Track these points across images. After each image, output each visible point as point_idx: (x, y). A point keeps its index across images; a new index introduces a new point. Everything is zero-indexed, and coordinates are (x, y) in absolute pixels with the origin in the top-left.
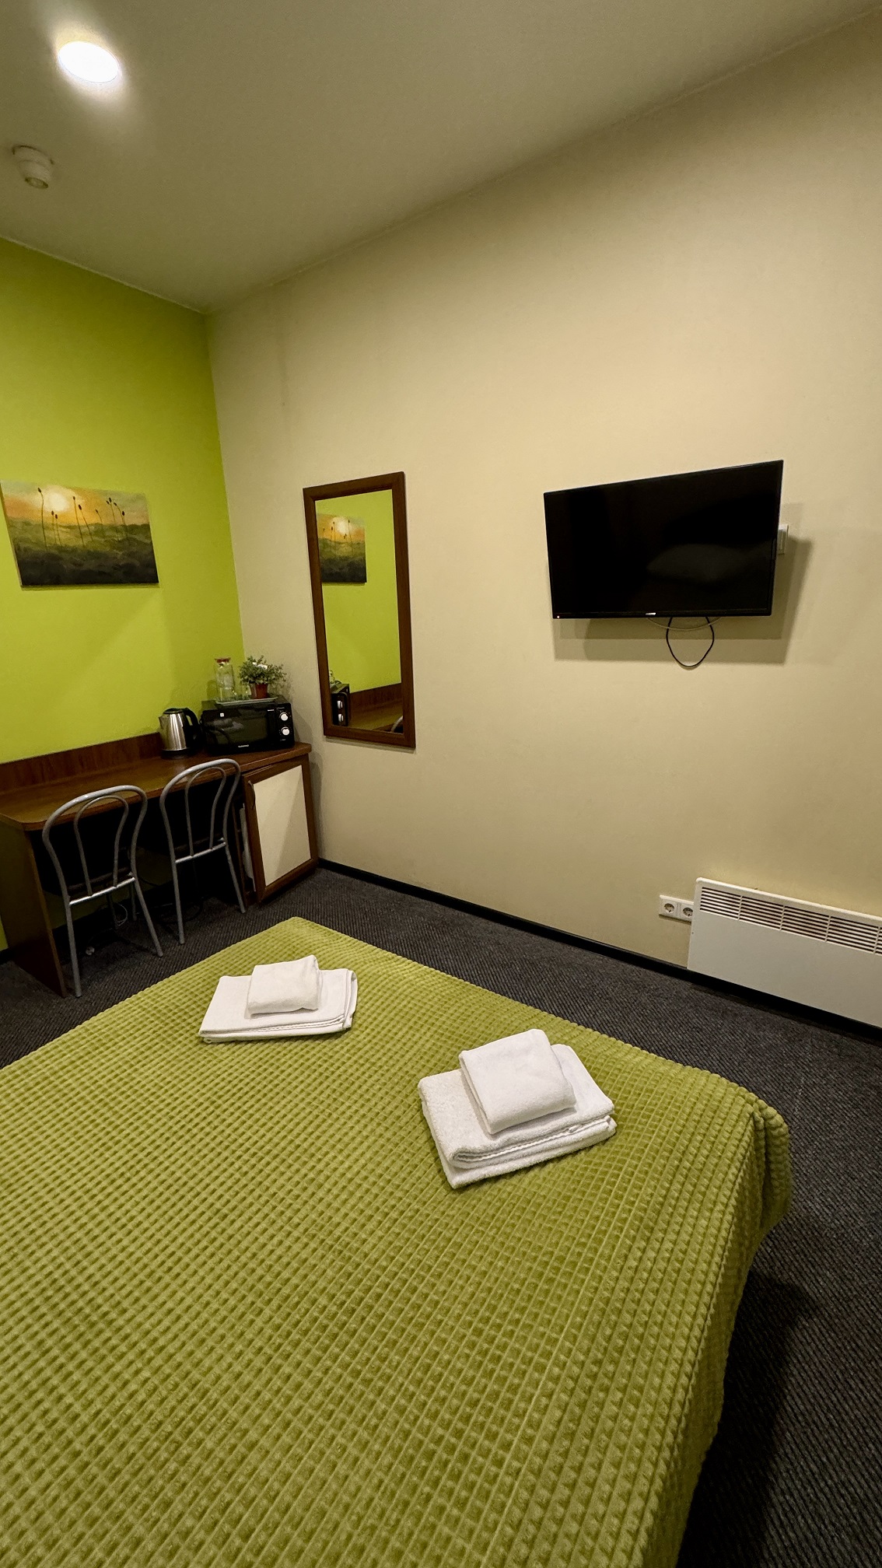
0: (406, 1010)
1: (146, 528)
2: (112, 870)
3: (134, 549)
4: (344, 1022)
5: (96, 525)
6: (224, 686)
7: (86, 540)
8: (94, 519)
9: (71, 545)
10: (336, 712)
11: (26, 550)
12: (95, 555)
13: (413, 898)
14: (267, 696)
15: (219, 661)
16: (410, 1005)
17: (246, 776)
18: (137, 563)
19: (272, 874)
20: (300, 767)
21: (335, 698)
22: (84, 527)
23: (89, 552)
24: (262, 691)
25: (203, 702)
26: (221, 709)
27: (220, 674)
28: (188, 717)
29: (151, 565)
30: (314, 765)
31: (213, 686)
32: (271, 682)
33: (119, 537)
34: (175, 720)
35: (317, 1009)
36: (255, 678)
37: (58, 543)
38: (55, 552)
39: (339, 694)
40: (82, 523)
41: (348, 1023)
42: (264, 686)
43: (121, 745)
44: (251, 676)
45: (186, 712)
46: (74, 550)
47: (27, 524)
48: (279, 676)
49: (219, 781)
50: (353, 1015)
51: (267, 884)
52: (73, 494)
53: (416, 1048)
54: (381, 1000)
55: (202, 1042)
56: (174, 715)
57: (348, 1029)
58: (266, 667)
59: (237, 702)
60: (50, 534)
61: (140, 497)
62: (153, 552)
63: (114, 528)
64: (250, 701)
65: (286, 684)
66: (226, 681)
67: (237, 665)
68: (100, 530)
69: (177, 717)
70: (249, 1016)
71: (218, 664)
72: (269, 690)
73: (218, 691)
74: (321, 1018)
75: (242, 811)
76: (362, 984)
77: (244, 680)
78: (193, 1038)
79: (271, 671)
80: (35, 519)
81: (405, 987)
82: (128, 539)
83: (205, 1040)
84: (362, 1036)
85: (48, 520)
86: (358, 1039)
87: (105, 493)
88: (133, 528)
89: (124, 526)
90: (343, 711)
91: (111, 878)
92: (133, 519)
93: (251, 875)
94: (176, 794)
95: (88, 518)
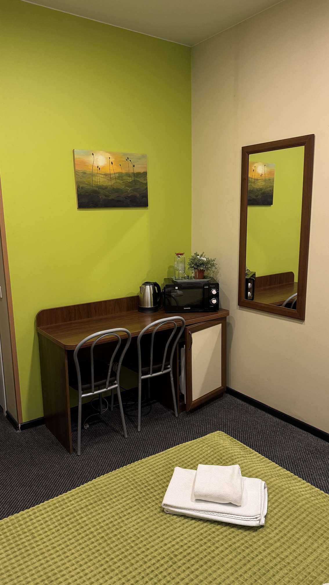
0: (306, 521)
1: (145, 174)
2: (106, 378)
3: (137, 187)
4: (260, 520)
5: (119, 173)
6: (178, 270)
7: (113, 182)
8: (119, 170)
9: (105, 185)
10: (247, 290)
11: (82, 188)
12: (116, 190)
13: (293, 426)
14: (204, 277)
15: (178, 254)
16: (309, 518)
17: (188, 327)
18: (138, 195)
19: (196, 394)
20: (221, 324)
21: (247, 281)
22: (113, 174)
23: (114, 188)
24: (201, 274)
25: (165, 279)
26: (175, 284)
27: (177, 262)
28: (156, 288)
29: (145, 196)
30: (229, 324)
31: (172, 269)
32: (208, 269)
33: (130, 180)
34: (149, 289)
35: (240, 506)
36: (198, 266)
37: (99, 183)
38: (97, 189)
39: (250, 279)
40: (112, 172)
41: (263, 522)
42: (203, 271)
43: (117, 302)
44: (196, 264)
45: (155, 285)
46: (106, 188)
47: (85, 173)
48: (213, 265)
49: (172, 330)
50: (266, 517)
51: (193, 400)
52: (108, 155)
53: (315, 554)
54: (286, 509)
55: (163, 511)
56: (148, 286)
57: (262, 526)
58: (205, 259)
59: (186, 280)
60: (95, 179)
61: (144, 156)
62: (147, 188)
63: (128, 175)
64: (194, 280)
65: (216, 270)
66: (180, 266)
67: (188, 257)
68: (120, 176)
69: (150, 287)
70: (194, 500)
71: (177, 256)
72: (206, 274)
73: (175, 273)
74: (244, 514)
75: (183, 350)
76: (271, 493)
77: (191, 267)
78: (157, 506)
79: (208, 262)
80: (89, 170)
81: (304, 502)
82: (134, 181)
83: (165, 510)
84: (273, 534)
85: (95, 171)
86: (270, 536)
87: (125, 154)
88: (138, 175)
89: (134, 173)
90: (252, 290)
91: (105, 384)
92: (138, 169)
93: (184, 392)
94: (147, 336)
95: (116, 169)
